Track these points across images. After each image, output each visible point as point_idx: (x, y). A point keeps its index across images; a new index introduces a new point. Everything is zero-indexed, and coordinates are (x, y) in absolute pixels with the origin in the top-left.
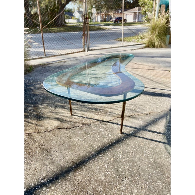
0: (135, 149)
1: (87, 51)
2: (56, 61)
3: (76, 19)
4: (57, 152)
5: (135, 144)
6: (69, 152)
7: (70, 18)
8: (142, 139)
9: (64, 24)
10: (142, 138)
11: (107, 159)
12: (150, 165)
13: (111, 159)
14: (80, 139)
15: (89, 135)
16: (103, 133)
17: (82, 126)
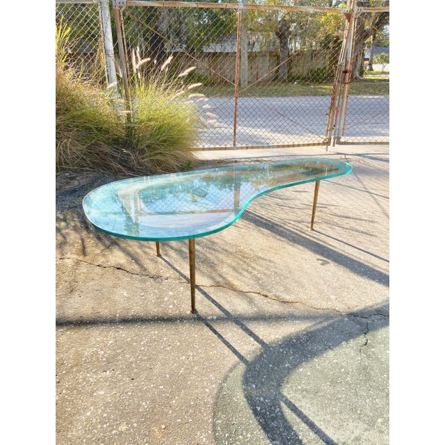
0: (181, 343)
1: (334, 146)
5: (190, 336)
6: (92, 304)
9: (358, 76)
10: (217, 334)
12: (168, 376)
13: (127, 338)
14: (125, 294)
16: (166, 299)
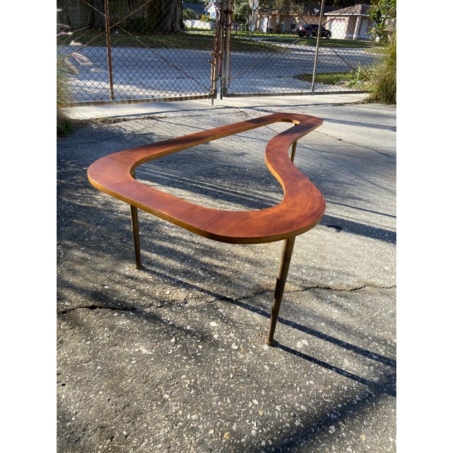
0: (305, 406)
1: (221, 98)
2: (138, 115)
3: (209, 20)
4: (64, 385)
5: (305, 387)
6: (101, 392)
7: (197, 17)
8: (330, 372)
9: (179, 29)
10: (331, 368)
11: (212, 432)
13: (223, 435)
14: (144, 351)
15: (173, 340)
16: (216, 336)
17: (159, 305)
